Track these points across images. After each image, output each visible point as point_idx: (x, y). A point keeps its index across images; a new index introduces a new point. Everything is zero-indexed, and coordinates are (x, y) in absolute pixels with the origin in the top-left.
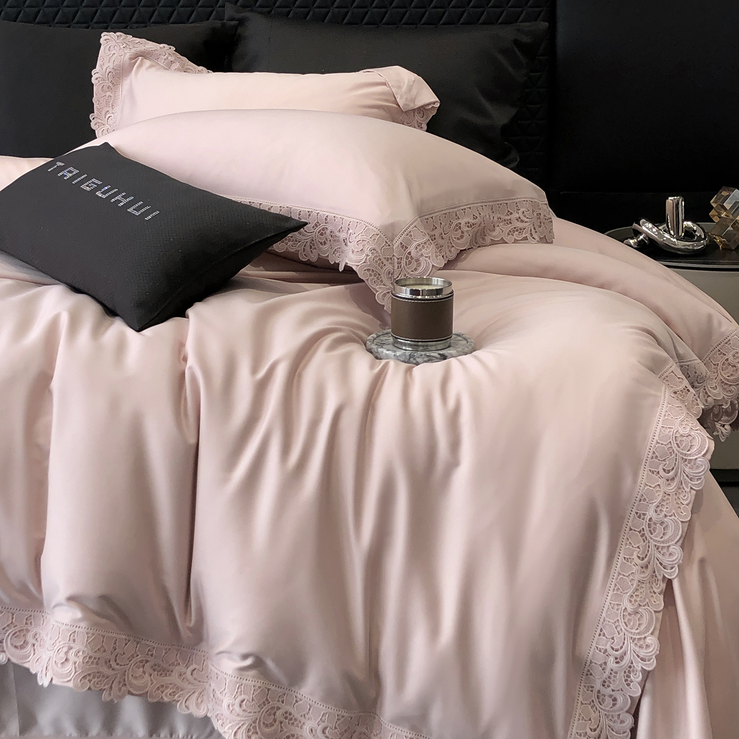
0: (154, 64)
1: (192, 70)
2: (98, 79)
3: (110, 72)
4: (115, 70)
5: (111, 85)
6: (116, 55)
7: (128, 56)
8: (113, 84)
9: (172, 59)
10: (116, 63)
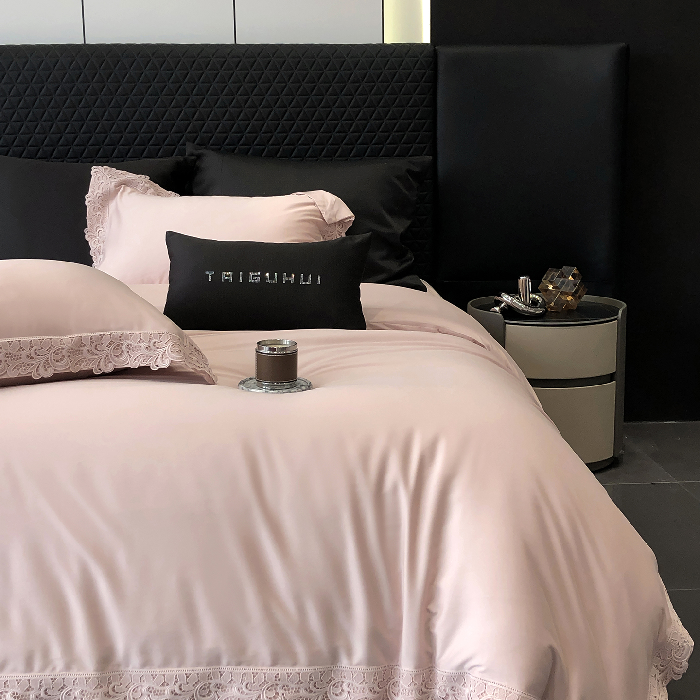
0: (133, 190)
1: (163, 194)
2: (91, 202)
3: (99, 197)
4: (103, 195)
5: (100, 206)
6: (104, 183)
7: (113, 184)
9: (148, 185)
10: (104, 190)
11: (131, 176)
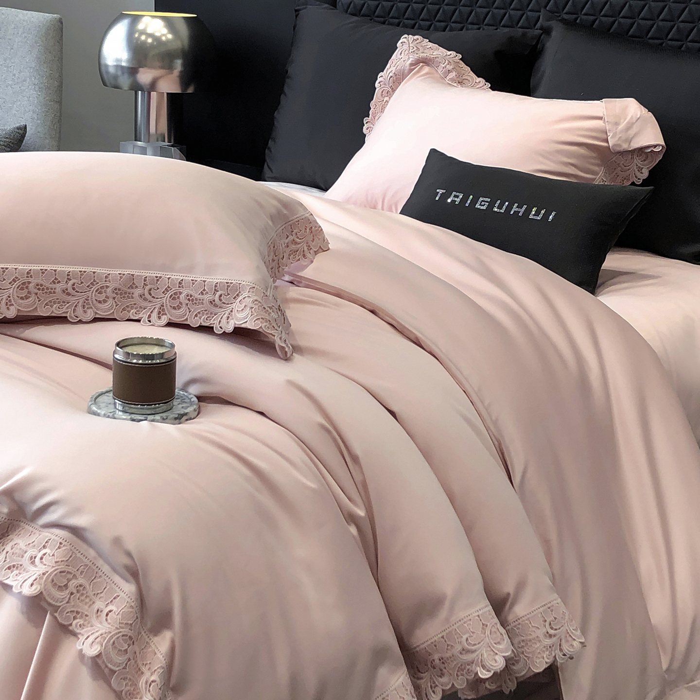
0: (433, 71)
1: (469, 81)
2: (381, 83)
3: (391, 77)
4: (396, 75)
5: (390, 90)
6: (402, 59)
7: (409, 62)
8: (392, 89)
10: (399, 68)
11: (438, 52)
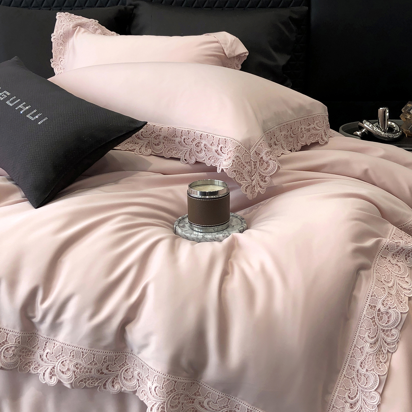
0: (86, 30)
1: (108, 34)
2: (55, 39)
3: (61, 35)
4: (64, 34)
5: (62, 42)
6: (65, 25)
7: (71, 26)
9: (96, 27)
10: (65, 30)
11: (85, 20)
